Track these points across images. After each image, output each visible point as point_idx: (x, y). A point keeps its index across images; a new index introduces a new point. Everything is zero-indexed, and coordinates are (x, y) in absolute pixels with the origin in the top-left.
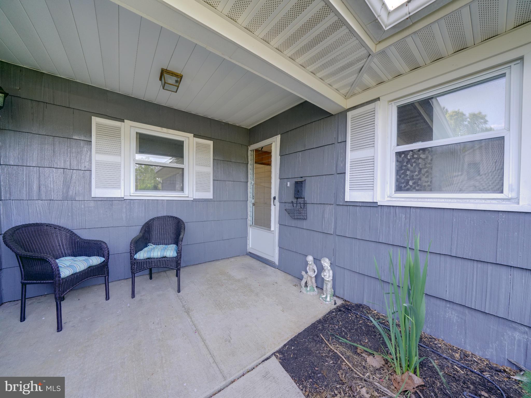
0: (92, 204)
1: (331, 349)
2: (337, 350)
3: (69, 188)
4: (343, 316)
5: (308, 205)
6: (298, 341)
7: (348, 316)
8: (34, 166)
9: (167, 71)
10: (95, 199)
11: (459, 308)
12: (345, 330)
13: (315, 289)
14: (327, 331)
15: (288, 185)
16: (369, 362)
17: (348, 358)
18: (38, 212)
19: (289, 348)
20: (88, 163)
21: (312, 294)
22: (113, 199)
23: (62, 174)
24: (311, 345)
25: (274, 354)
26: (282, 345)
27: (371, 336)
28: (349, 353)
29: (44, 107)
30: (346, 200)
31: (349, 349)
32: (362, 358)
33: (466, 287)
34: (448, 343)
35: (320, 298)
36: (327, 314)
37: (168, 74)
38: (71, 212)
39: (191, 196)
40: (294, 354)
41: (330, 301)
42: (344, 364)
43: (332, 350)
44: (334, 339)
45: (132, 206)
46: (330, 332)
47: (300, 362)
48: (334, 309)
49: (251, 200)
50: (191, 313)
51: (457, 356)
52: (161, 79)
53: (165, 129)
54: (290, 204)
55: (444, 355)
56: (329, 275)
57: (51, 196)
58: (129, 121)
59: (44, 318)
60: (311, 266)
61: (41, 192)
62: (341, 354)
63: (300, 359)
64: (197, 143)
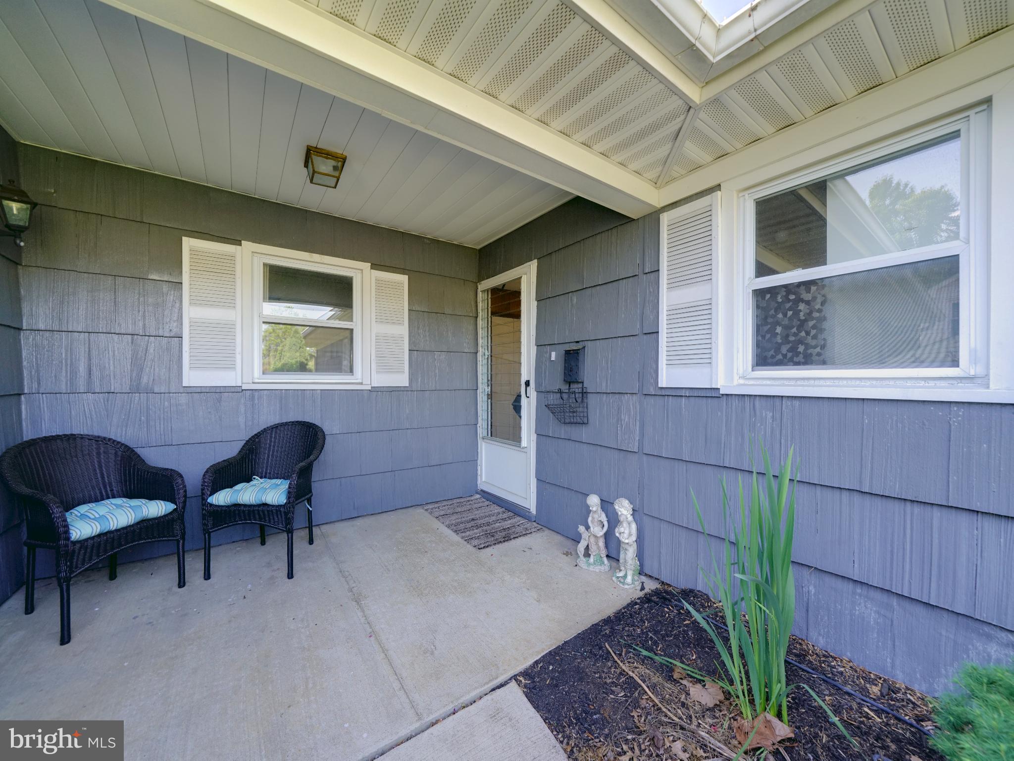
0: (183, 399)
1: (624, 671)
2: (633, 672)
3: (142, 370)
4: (653, 611)
5: (589, 395)
6: (562, 655)
7: (663, 611)
8: (81, 330)
9: (317, 150)
10: (189, 390)
11: (878, 595)
12: (653, 637)
13: (605, 559)
14: (618, 637)
15: (553, 358)
16: (695, 694)
17: (653, 687)
18: (87, 416)
19: (545, 669)
20: (175, 324)
21: (597, 571)
22: (222, 390)
23: (130, 344)
24: (587, 665)
25: (515, 677)
26: (530, 662)
27: (703, 648)
28: (656, 679)
29: (97, 224)
30: (659, 386)
31: (657, 670)
32: (681, 688)
33: (892, 552)
34: (861, 667)
35: (614, 578)
36: (624, 608)
37: (320, 156)
38: (145, 415)
39: (367, 381)
40: (552, 679)
41: (632, 583)
42: (645, 697)
43: (625, 673)
44: (630, 652)
45: (256, 401)
46: (625, 640)
47: (562, 693)
48: (638, 599)
49: (483, 389)
50: (363, 602)
51: (875, 690)
52: (306, 166)
53: (318, 255)
54: (555, 394)
55: (848, 688)
56: (630, 532)
57: (111, 384)
58: (250, 243)
59: (97, 609)
60: (596, 516)
61: (92, 377)
62: (641, 680)
63: (563, 689)
64: (378, 280)
